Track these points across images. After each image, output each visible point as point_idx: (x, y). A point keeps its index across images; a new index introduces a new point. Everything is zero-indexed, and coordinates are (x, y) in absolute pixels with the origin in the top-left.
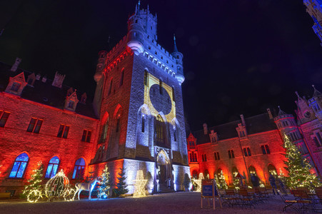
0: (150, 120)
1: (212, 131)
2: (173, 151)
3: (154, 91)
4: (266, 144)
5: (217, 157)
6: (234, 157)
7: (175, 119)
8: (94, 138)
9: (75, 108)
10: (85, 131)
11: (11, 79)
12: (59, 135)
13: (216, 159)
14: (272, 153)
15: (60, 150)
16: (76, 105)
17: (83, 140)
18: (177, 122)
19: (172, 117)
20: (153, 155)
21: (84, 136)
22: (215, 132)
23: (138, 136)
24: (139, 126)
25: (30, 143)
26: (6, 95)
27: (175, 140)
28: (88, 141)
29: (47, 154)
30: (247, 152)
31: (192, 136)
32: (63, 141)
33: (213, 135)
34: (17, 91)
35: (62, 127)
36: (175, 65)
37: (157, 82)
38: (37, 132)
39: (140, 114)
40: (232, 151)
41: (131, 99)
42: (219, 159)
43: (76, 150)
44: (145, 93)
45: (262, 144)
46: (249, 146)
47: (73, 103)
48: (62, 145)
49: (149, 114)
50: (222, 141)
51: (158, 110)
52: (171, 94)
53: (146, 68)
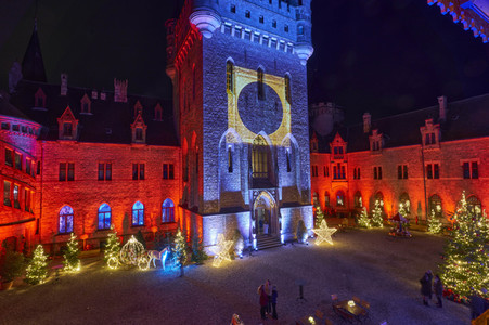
0: (242, 150)
1: (375, 132)
2: (283, 188)
3: (247, 98)
4: (474, 160)
5: (378, 174)
6: (406, 177)
7: (289, 135)
8: (178, 173)
9: (144, 137)
10: (165, 166)
11: (59, 120)
12: (135, 178)
13: (376, 178)
14: (481, 179)
15: (140, 194)
16: (144, 133)
17: (165, 178)
18: (294, 140)
19: (283, 134)
20: (247, 202)
21: (165, 172)
22: (379, 133)
23: (223, 180)
24: (224, 165)
25: (105, 193)
26: (62, 142)
27: (289, 170)
28: (172, 177)
29: (128, 201)
30: (432, 172)
31: (340, 139)
32: (141, 183)
33: (376, 137)
34: (70, 135)
35: (135, 167)
36: (293, 24)
37: (254, 78)
38: (109, 179)
39: (224, 146)
40: (405, 167)
41: (206, 127)
42: (381, 178)
43: (159, 192)
44: (229, 108)
45: (466, 161)
46: (439, 163)
47: (141, 131)
48: (141, 189)
49: (239, 142)
50: (389, 150)
51: (255, 130)
52: (281, 92)
53: (230, 58)
